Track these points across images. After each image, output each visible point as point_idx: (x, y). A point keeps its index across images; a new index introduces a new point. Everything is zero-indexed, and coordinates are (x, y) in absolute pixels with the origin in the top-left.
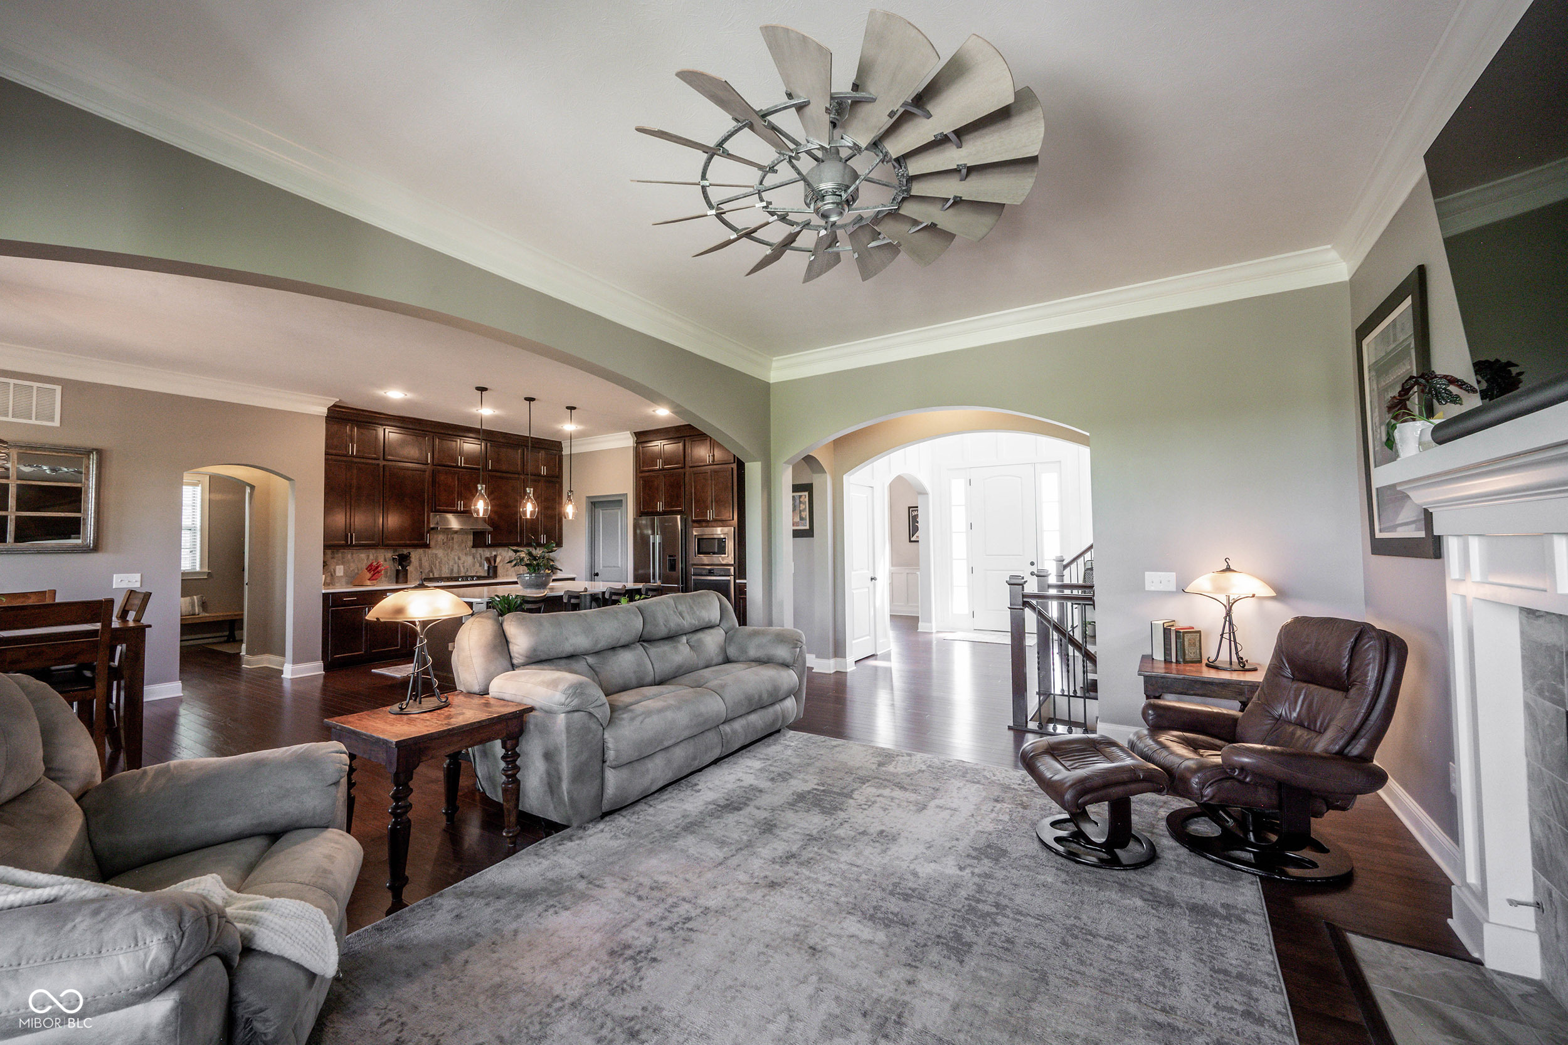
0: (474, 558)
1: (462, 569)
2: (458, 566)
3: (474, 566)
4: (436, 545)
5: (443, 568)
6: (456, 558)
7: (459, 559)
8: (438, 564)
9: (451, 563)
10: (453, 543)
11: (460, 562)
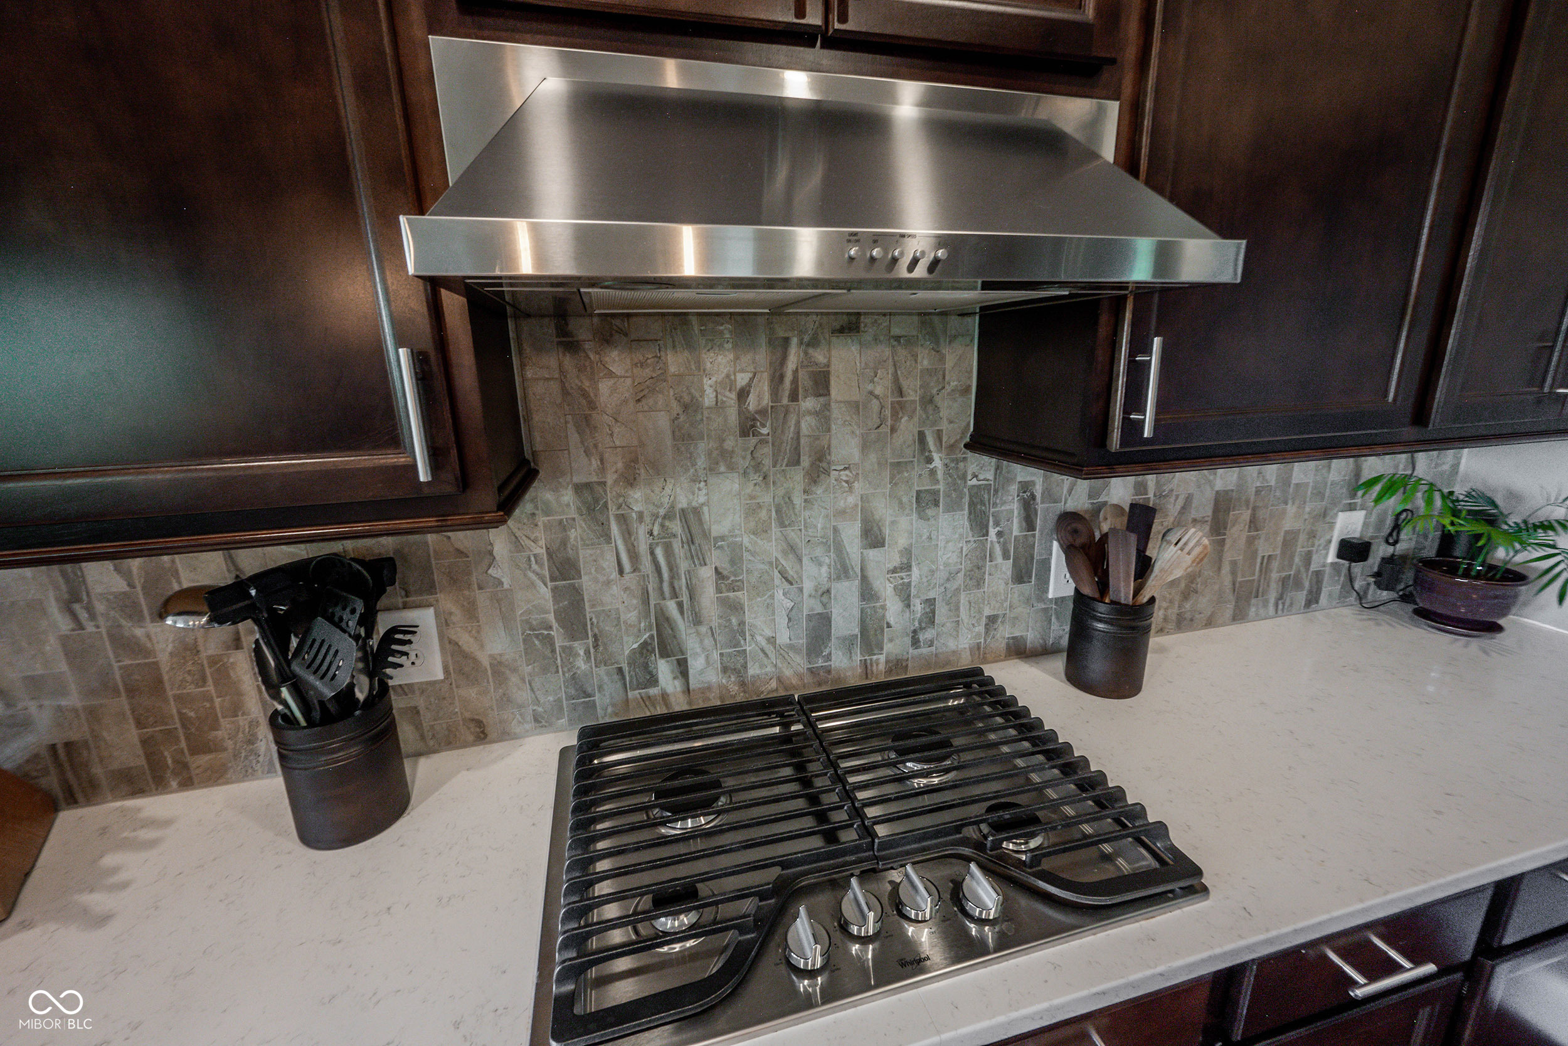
0: (980, 524)
1: (893, 610)
2: (867, 593)
3: (976, 577)
4: (684, 438)
5: (755, 617)
6: (851, 533)
7: (873, 538)
8: (708, 596)
9: (813, 575)
10: (823, 416)
11: (881, 561)
